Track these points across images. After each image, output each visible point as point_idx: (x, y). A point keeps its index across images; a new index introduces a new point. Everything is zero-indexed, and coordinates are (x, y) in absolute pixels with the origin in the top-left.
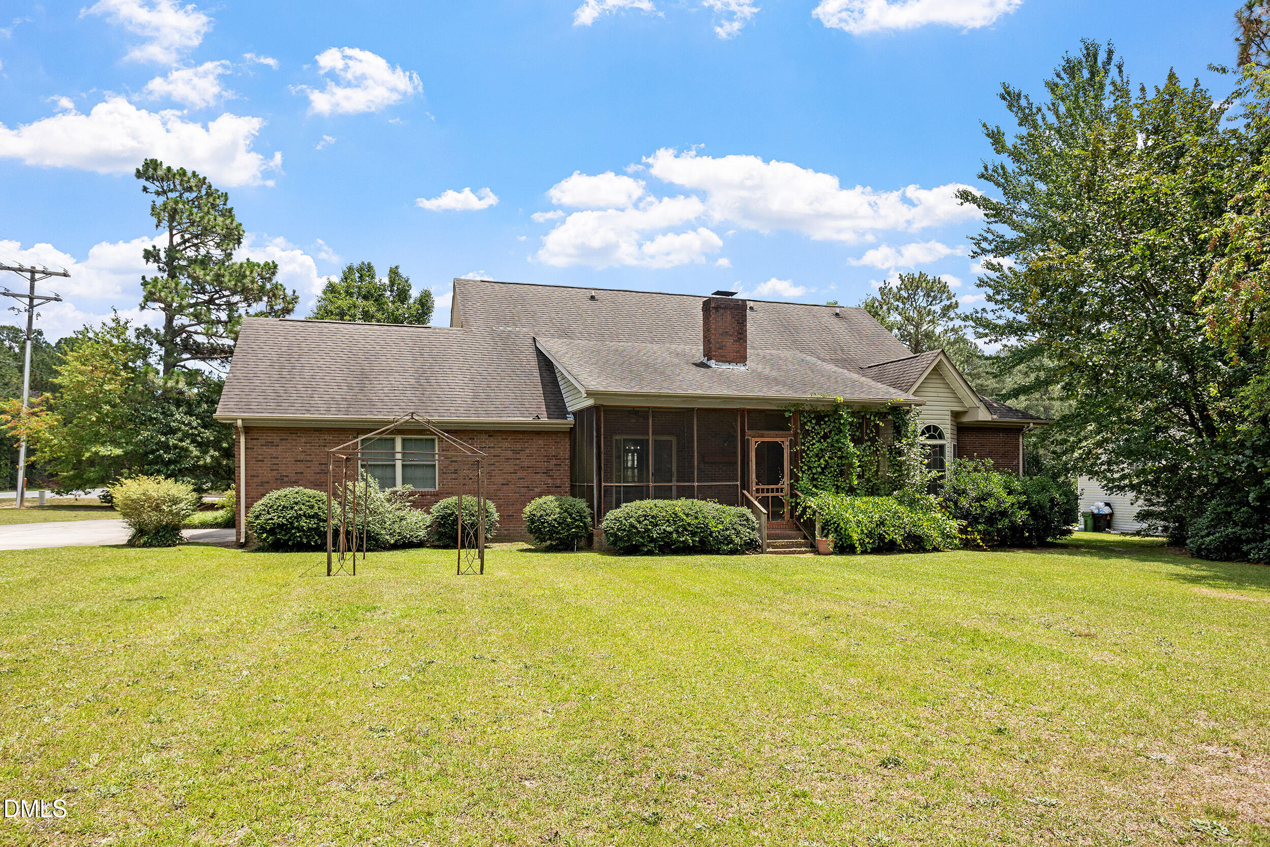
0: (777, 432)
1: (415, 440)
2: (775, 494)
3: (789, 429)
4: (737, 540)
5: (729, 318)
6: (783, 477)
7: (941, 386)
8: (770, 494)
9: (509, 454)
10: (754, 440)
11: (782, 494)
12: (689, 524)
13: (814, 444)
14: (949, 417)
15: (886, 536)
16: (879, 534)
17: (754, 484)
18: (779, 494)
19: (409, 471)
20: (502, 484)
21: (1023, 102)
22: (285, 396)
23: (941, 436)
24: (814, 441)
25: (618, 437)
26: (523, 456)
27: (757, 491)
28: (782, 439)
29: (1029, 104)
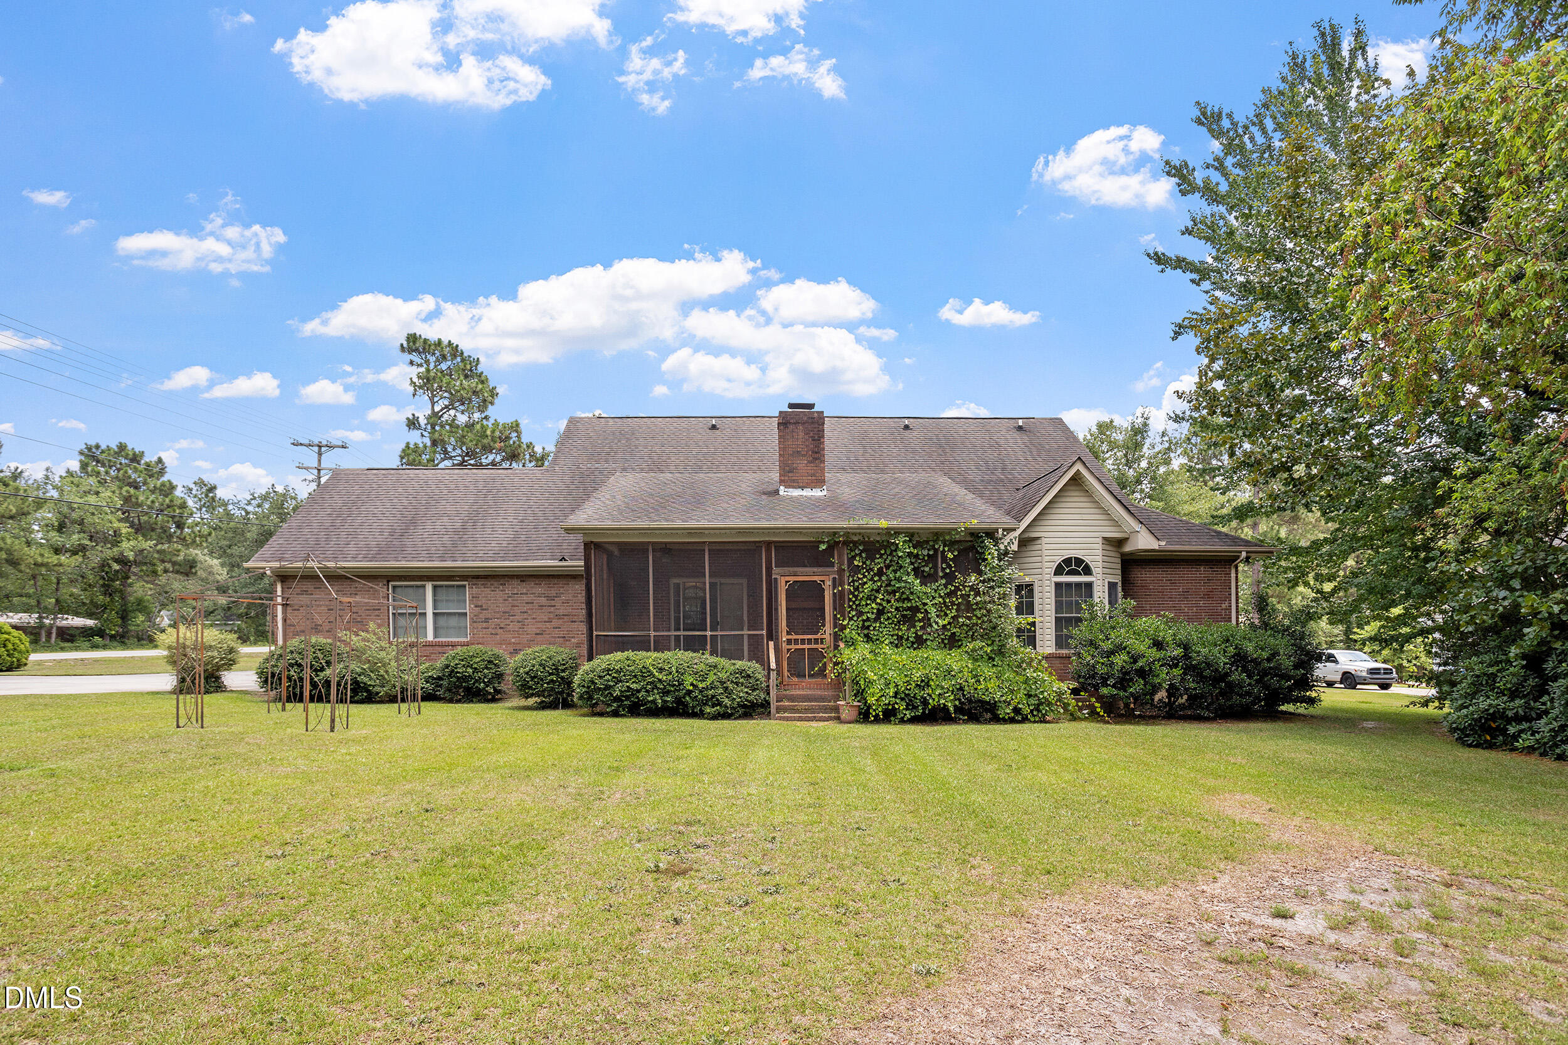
0: (815, 569)
1: (447, 586)
2: (813, 646)
3: (832, 565)
4: (727, 702)
5: (801, 434)
6: (824, 626)
7: (1088, 505)
8: (806, 646)
9: (543, 601)
10: (784, 579)
11: (822, 646)
12: (660, 681)
13: (866, 583)
14: (1100, 546)
15: (931, 701)
16: (922, 697)
17: (784, 633)
18: (819, 646)
19: (442, 621)
20: (537, 634)
21: (1226, 123)
22: (323, 544)
23: (1087, 571)
24: (865, 580)
25: (676, 581)
26: (558, 602)
27: (789, 642)
28: (822, 578)
29: (1232, 124)
